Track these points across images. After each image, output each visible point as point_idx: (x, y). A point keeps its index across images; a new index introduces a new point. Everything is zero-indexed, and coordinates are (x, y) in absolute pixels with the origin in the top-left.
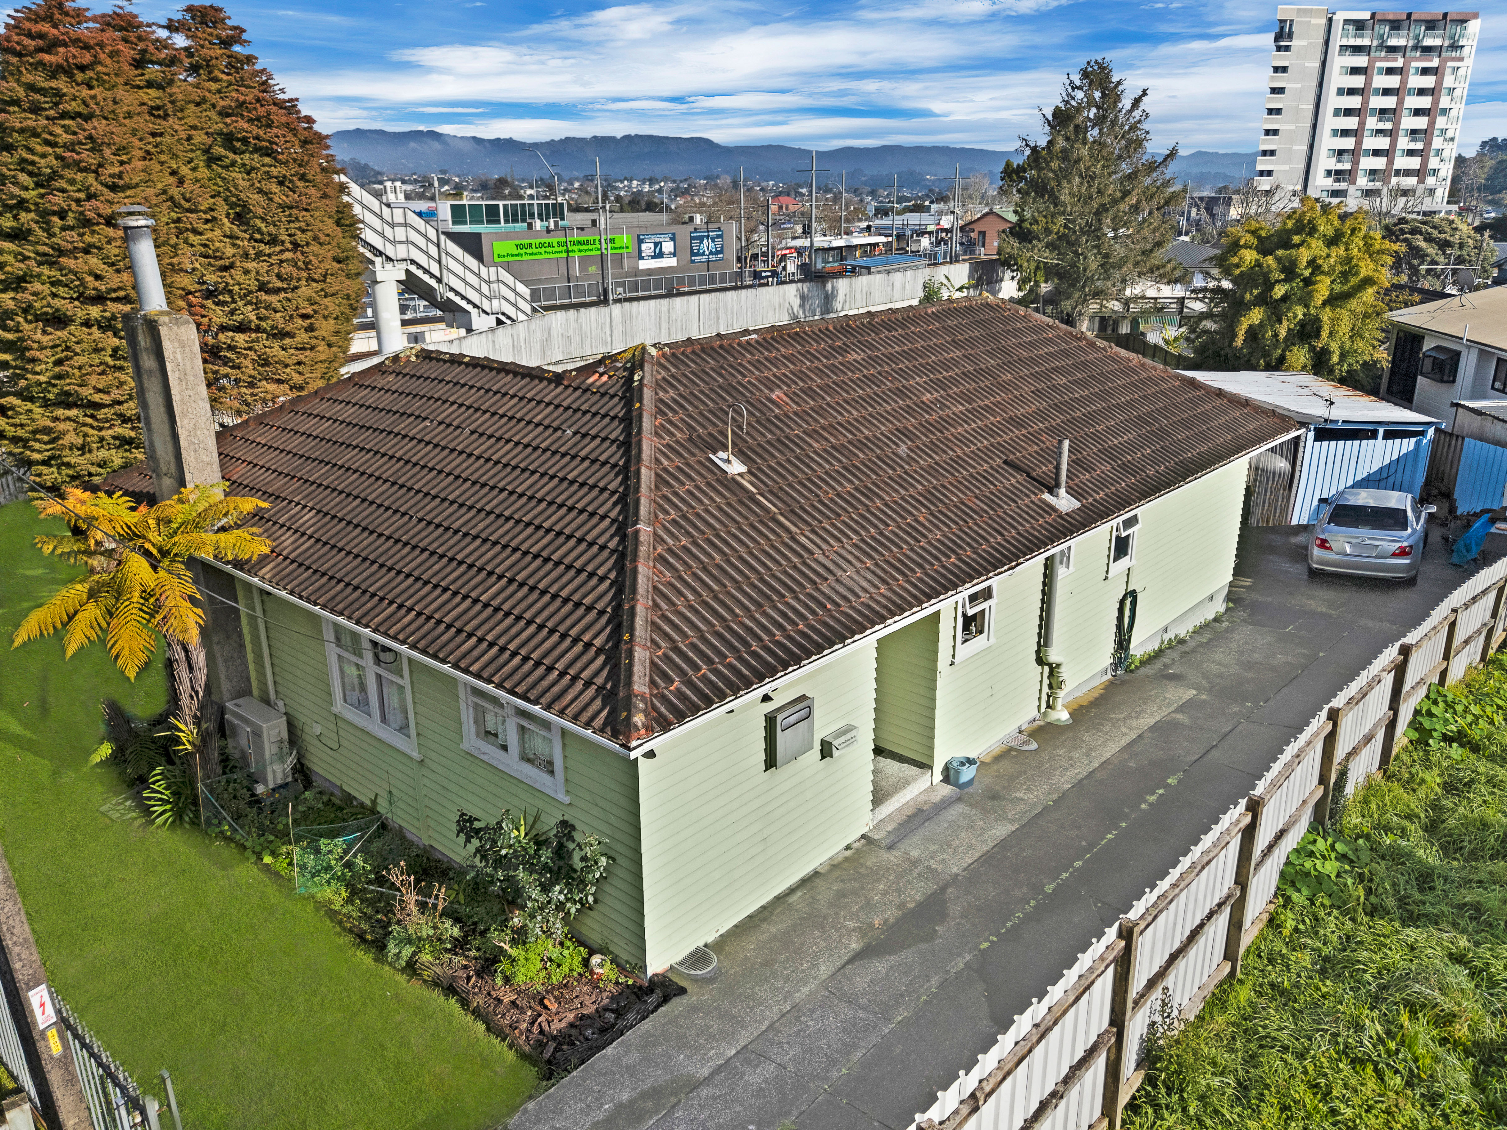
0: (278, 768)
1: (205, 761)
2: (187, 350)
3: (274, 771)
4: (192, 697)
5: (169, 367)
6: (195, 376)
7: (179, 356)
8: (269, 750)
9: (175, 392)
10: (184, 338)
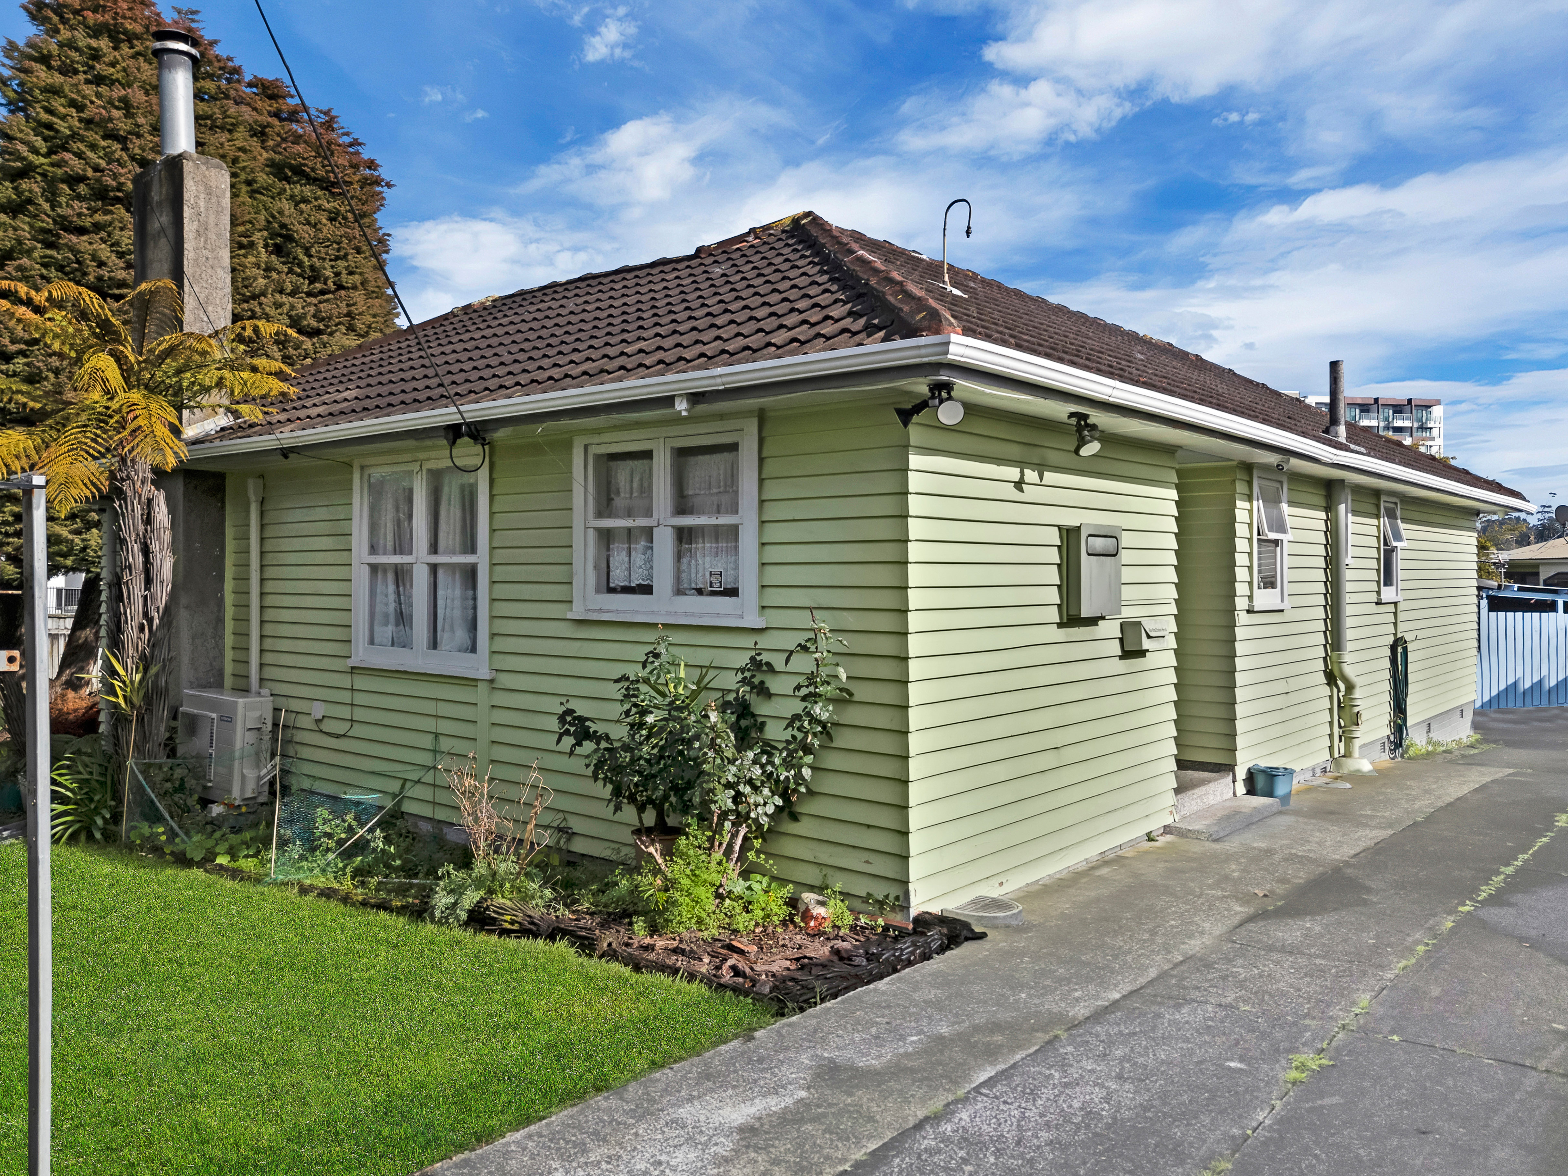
0: (251, 774)
1: (144, 736)
2: (214, 200)
3: (243, 777)
4: (141, 629)
5: (187, 212)
6: (219, 235)
7: (202, 204)
8: (242, 739)
9: (189, 245)
10: (213, 184)
